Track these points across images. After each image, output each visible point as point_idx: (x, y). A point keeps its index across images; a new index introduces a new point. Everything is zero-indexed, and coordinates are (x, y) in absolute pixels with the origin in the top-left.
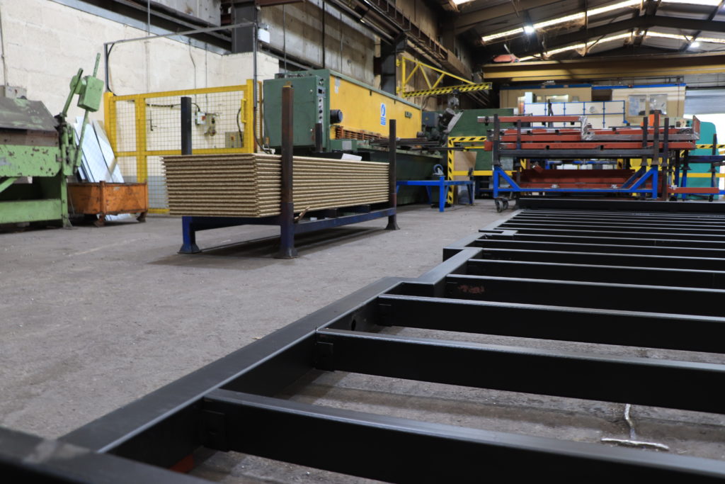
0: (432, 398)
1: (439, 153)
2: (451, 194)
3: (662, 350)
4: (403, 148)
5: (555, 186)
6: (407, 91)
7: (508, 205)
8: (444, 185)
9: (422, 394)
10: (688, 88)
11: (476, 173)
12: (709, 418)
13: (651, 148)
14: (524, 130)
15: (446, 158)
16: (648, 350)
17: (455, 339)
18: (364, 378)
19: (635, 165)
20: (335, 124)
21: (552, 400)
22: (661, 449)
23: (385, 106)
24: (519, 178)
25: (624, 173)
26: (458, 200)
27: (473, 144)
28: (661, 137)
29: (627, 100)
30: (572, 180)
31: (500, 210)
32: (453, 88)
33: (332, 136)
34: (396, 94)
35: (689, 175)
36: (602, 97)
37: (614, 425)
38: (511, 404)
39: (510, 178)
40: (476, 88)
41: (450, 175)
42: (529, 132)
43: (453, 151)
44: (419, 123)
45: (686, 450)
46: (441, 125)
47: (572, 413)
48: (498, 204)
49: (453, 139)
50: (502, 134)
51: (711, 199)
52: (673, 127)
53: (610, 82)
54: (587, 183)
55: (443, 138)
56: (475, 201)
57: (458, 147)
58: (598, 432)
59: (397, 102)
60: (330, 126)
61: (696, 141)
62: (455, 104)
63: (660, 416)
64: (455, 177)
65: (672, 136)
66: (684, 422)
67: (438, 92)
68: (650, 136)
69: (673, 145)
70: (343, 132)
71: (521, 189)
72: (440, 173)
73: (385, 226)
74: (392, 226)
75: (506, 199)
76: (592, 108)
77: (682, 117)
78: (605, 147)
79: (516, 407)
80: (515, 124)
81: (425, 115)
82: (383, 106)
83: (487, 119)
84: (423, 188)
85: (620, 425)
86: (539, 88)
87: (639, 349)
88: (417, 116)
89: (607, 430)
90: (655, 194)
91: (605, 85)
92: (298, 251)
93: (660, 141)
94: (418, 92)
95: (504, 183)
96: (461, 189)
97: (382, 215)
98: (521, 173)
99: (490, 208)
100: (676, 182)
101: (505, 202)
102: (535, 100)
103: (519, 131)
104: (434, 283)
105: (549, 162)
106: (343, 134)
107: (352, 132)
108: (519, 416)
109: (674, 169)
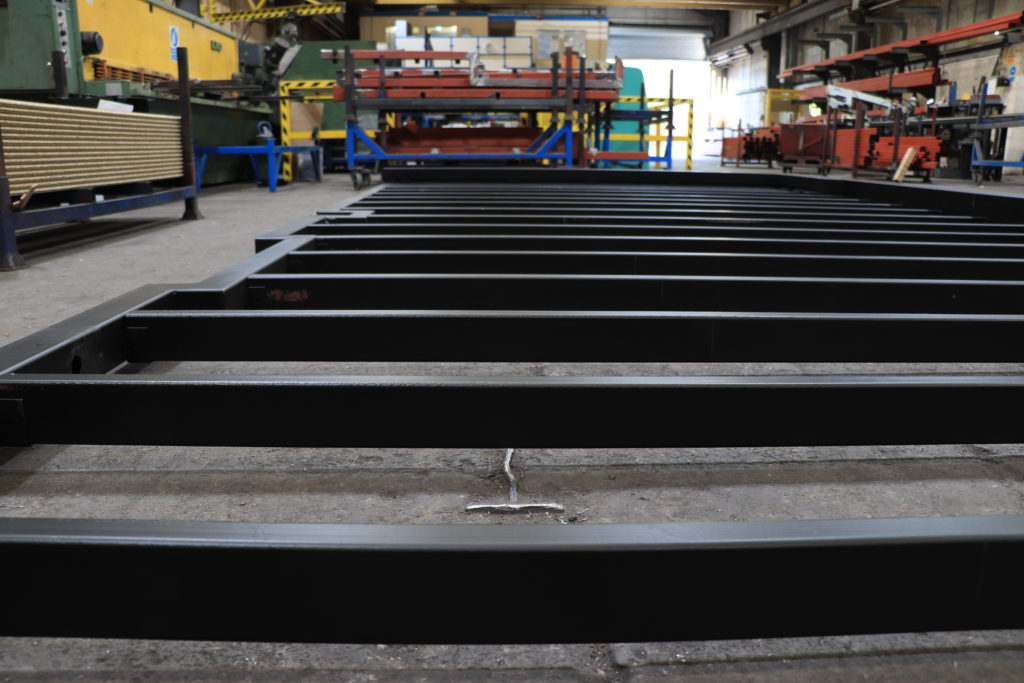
0: (202, 472)
1: (267, 106)
2: (287, 167)
3: (565, 364)
4: (208, 96)
5: (435, 151)
6: (219, 11)
7: (370, 180)
8: (274, 152)
9: (188, 467)
10: (611, 24)
11: (324, 135)
12: (621, 456)
13: (563, 97)
14: (389, 71)
15: (277, 112)
16: (545, 367)
17: (259, 372)
18: (94, 451)
19: (544, 121)
20: (92, 56)
21: (396, 455)
22: (551, 510)
23: (177, 30)
24: (384, 140)
25: (529, 131)
26: (299, 176)
27: (318, 92)
28: (576, 82)
29: (535, 36)
30: (460, 142)
31: (358, 187)
32: (288, 10)
33: (88, 75)
34: (200, 16)
35: (613, 137)
36: (502, 30)
37: (488, 482)
38: (331, 467)
39: (372, 141)
40: (321, 11)
41: (285, 138)
42: (396, 74)
43: (287, 101)
44: (235, 59)
45: (587, 507)
46: (269, 62)
47: (425, 472)
48: (354, 178)
49: (287, 85)
50: (358, 75)
51: (640, 166)
52: (590, 70)
53: (513, 10)
54: (479, 146)
55: (273, 83)
56: (324, 177)
57: (295, 96)
58: (462, 496)
59: (196, 26)
60: (82, 58)
61: (621, 91)
62: (291, 33)
63: (555, 461)
64: (292, 140)
65: (590, 82)
66: (589, 466)
67: (265, 15)
68: (562, 82)
69: (591, 95)
70: (106, 69)
71: (387, 155)
72: (267, 134)
73: (181, 216)
74: (191, 214)
75: (367, 170)
76: (489, 46)
77: (604, 60)
78: (502, 96)
79: (339, 471)
80: (376, 61)
81: (242, 47)
82: (173, 30)
83: (335, 54)
84: (245, 157)
85: (497, 482)
86: (416, 14)
87: (533, 365)
88: (230, 48)
89: (474, 491)
90: (570, 160)
91: (505, 14)
92: (26, 259)
93: (575, 89)
94: (234, 14)
95: (364, 149)
96: (302, 159)
97: (173, 198)
98: (388, 133)
99: (345, 184)
100: (597, 145)
101: (365, 176)
102: (409, 33)
103: (382, 72)
104: (223, 289)
105: (427, 117)
106: (107, 72)
107: (124, 71)
108: (342, 485)
109: (593, 127)
